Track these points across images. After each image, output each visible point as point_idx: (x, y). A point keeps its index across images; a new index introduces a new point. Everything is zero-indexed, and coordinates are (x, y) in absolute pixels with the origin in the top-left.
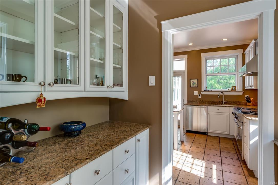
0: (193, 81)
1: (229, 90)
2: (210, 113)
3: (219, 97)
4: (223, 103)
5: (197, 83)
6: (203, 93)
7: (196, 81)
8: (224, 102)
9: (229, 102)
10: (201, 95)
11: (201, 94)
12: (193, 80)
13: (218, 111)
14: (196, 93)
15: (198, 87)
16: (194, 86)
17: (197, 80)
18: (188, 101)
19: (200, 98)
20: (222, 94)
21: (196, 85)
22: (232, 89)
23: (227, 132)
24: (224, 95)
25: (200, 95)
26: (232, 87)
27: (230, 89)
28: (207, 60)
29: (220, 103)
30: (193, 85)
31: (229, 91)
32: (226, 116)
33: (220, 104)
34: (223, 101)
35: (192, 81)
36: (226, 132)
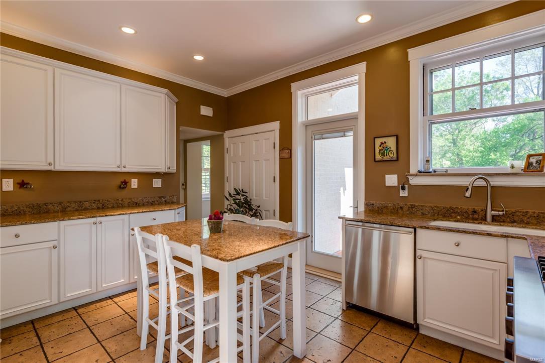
0: (382, 143)
1: (512, 167)
2: (424, 254)
3: (468, 194)
4: (489, 218)
5: (394, 148)
6: (414, 181)
7: (391, 142)
8: (490, 213)
9: (513, 214)
10: (407, 186)
11: (410, 185)
12: (383, 140)
13: (456, 251)
14: (392, 180)
15: (398, 159)
16: (386, 158)
17: (396, 137)
18: (366, 205)
19: (406, 195)
20: (482, 183)
21: (391, 155)
22: (529, 164)
23: (497, 342)
24: (492, 188)
25: (403, 188)
26: (529, 156)
27: (521, 164)
28: (431, 73)
29: (476, 216)
30: (383, 154)
31: (514, 171)
32: (492, 272)
33: (475, 220)
34: (486, 211)
35: (378, 142)
36: (493, 337)
